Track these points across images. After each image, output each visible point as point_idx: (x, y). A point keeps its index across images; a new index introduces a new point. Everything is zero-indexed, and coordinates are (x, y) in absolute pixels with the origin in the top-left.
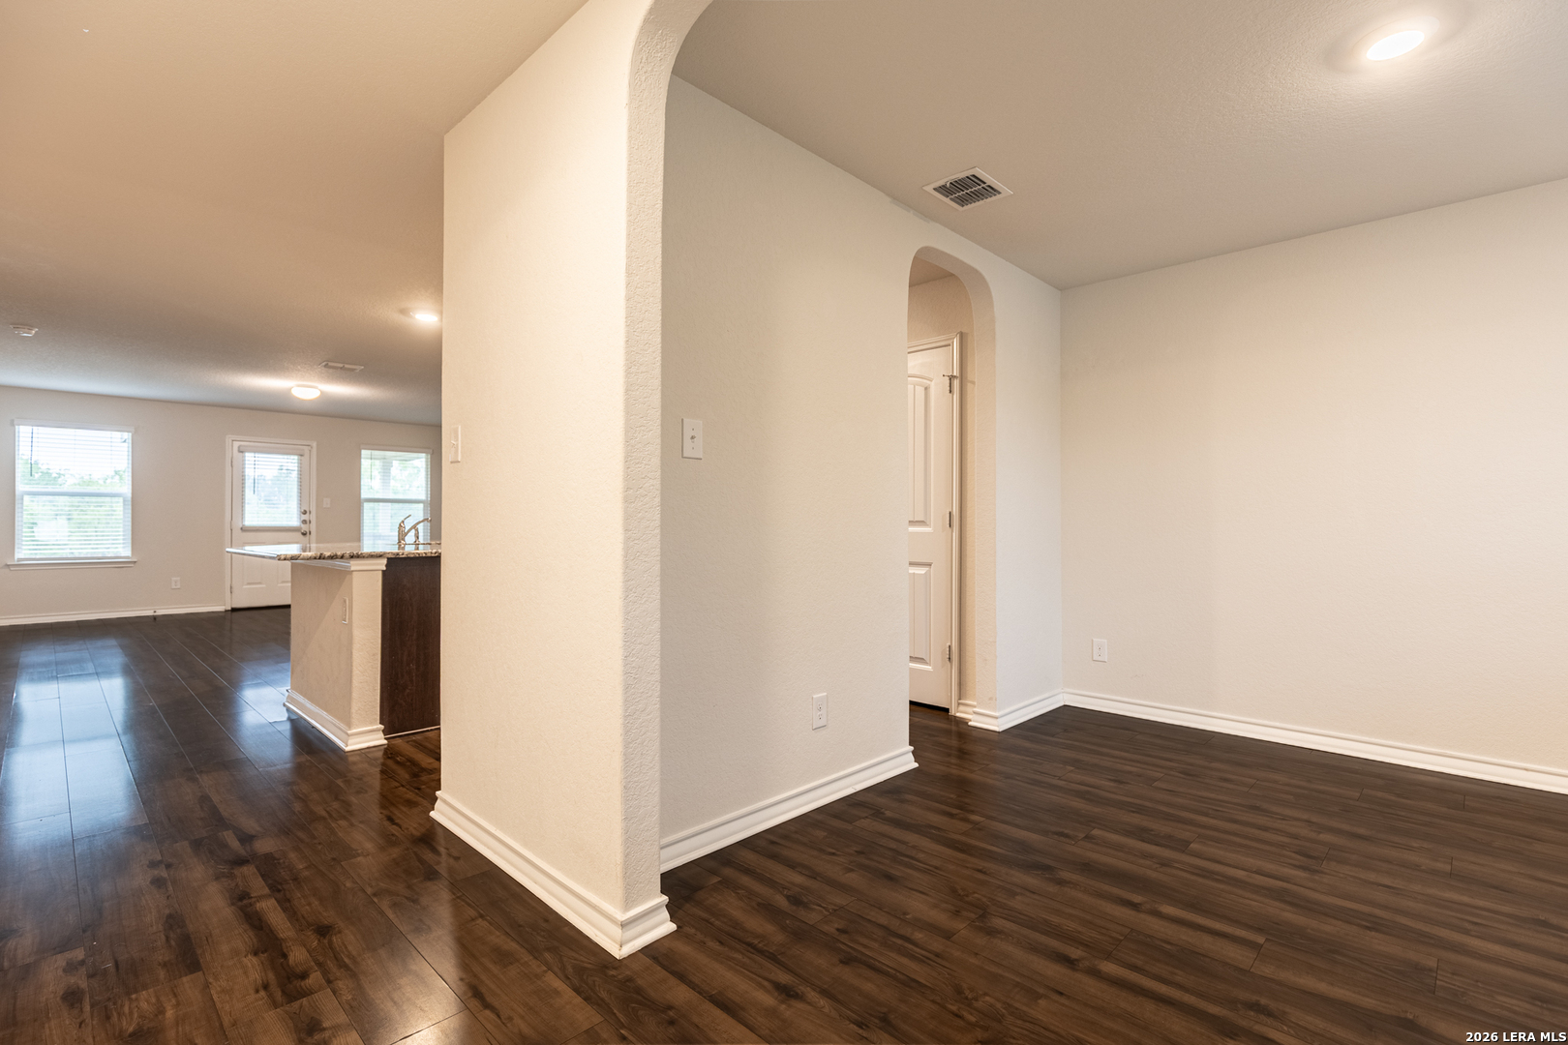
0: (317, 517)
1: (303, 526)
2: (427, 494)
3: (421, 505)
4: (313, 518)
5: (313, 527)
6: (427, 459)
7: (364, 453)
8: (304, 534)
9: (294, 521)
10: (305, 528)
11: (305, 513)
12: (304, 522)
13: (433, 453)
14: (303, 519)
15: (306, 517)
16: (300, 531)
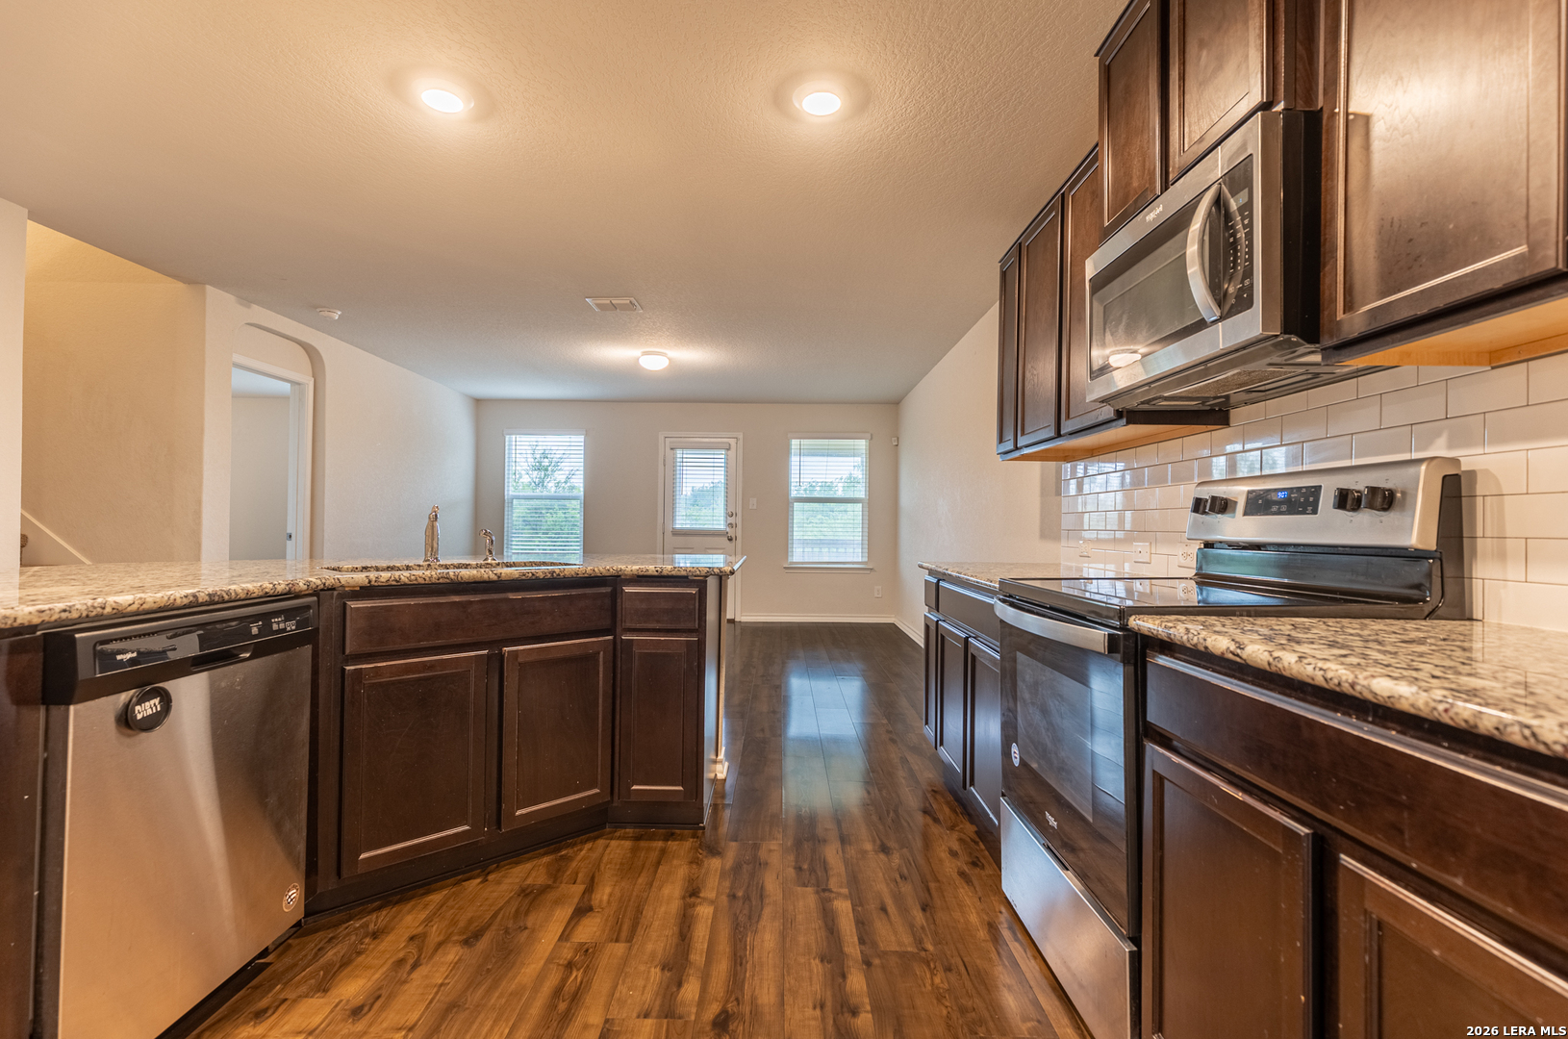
0: (742, 520)
1: (729, 529)
2: (866, 490)
3: (860, 504)
4: (739, 520)
5: (738, 532)
6: (866, 445)
7: (795, 443)
8: (730, 539)
9: (719, 523)
10: (731, 531)
11: (731, 514)
12: (731, 524)
13: (871, 439)
14: (728, 521)
15: (732, 519)
16: (726, 537)
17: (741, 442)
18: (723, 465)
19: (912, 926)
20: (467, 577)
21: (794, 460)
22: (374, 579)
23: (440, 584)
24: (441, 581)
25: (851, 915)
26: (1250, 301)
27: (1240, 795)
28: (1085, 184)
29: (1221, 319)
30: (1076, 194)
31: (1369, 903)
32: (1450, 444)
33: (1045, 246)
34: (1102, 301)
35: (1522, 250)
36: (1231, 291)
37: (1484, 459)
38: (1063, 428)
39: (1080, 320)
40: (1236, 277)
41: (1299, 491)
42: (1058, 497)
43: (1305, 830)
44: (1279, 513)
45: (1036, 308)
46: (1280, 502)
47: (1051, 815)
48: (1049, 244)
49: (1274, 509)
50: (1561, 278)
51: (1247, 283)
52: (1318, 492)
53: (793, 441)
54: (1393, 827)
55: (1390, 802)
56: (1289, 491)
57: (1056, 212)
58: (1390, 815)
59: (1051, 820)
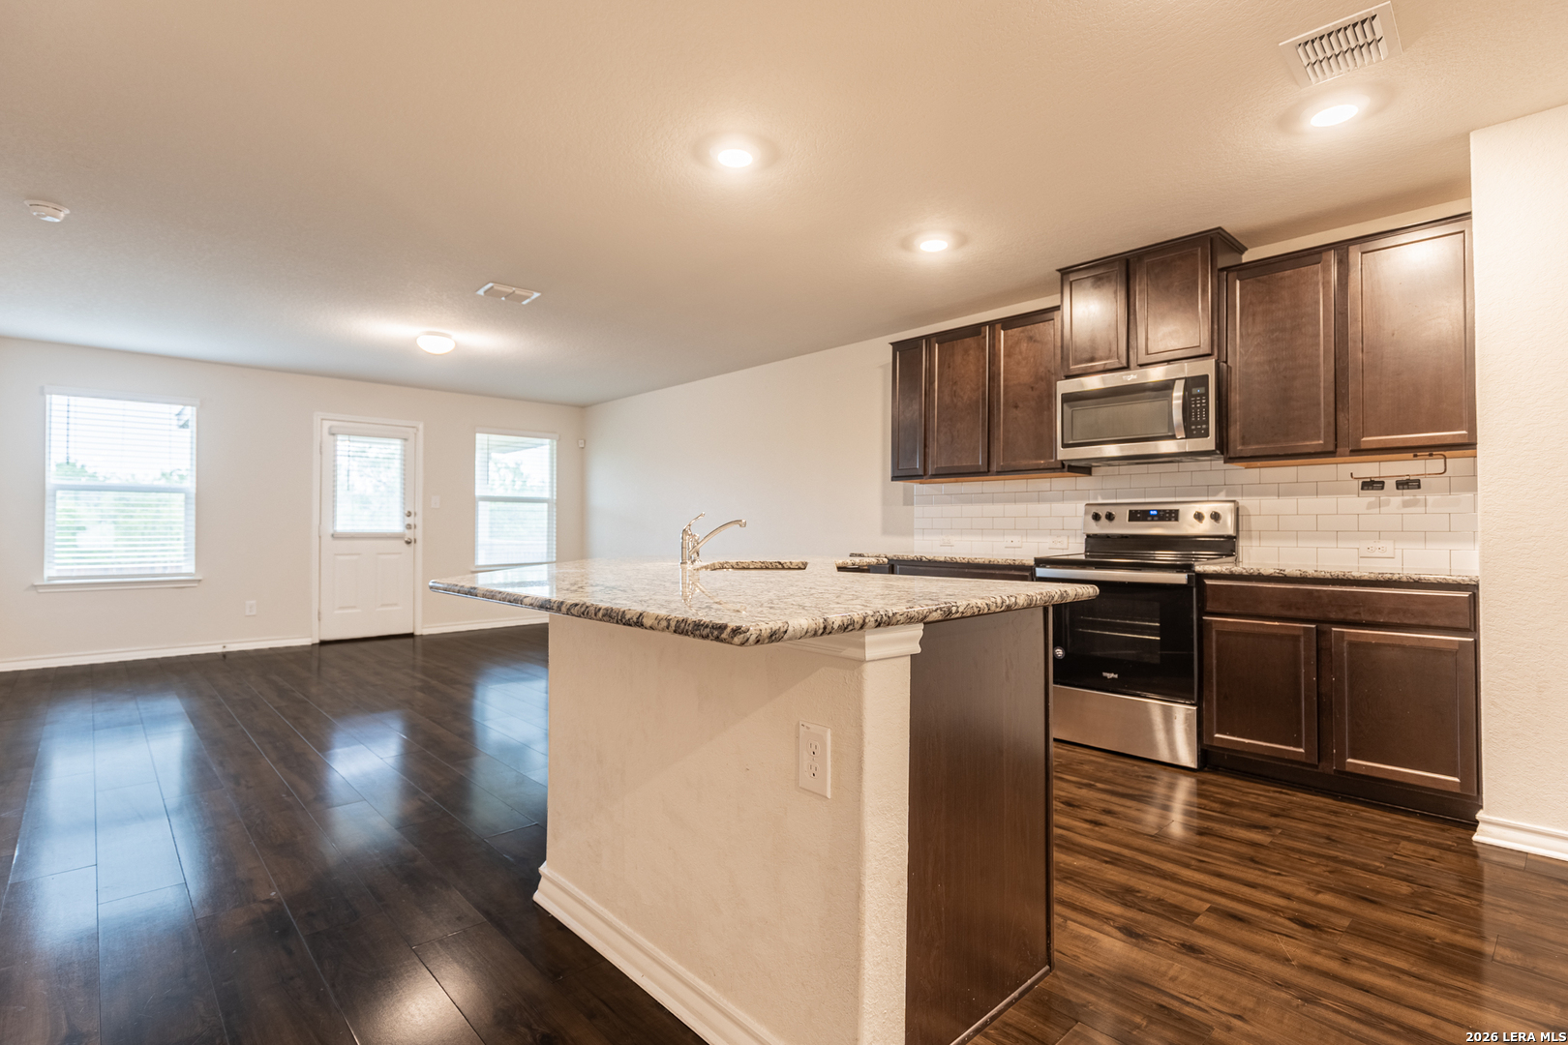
0: (423, 519)
1: (407, 531)
2: (552, 491)
3: (546, 506)
4: (418, 520)
6: (552, 446)
8: (408, 543)
9: (395, 525)
10: (409, 534)
11: (409, 514)
12: (409, 527)
13: (559, 439)
14: (407, 523)
15: (410, 520)
16: (403, 542)
17: (421, 434)
18: (399, 457)
26: (1206, 435)
27: (1276, 623)
28: (1020, 329)
29: (1186, 438)
30: (1010, 332)
31: (1346, 638)
32: (1227, 495)
33: (966, 352)
34: (1071, 407)
35: (1321, 442)
36: (1193, 427)
37: (1243, 501)
38: (994, 468)
39: (1016, 407)
40: (1196, 423)
41: (1164, 511)
42: (909, 507)
43: (1313, 626)
44: (1152, 520)
45: (954, 388)
46: (1153, 516)
47: (1110, 672)
48: (971, 352)
49: (1149, 518)
50: (1332, 454)
51: (1204, 426)
52: (1177, 511)
53: (479, 436)
54: (1356, 613)
55: (1355, 606)
56: (1158, 511)
57: (983, 335)
58: (1355, 610)
59: (1111, 676)
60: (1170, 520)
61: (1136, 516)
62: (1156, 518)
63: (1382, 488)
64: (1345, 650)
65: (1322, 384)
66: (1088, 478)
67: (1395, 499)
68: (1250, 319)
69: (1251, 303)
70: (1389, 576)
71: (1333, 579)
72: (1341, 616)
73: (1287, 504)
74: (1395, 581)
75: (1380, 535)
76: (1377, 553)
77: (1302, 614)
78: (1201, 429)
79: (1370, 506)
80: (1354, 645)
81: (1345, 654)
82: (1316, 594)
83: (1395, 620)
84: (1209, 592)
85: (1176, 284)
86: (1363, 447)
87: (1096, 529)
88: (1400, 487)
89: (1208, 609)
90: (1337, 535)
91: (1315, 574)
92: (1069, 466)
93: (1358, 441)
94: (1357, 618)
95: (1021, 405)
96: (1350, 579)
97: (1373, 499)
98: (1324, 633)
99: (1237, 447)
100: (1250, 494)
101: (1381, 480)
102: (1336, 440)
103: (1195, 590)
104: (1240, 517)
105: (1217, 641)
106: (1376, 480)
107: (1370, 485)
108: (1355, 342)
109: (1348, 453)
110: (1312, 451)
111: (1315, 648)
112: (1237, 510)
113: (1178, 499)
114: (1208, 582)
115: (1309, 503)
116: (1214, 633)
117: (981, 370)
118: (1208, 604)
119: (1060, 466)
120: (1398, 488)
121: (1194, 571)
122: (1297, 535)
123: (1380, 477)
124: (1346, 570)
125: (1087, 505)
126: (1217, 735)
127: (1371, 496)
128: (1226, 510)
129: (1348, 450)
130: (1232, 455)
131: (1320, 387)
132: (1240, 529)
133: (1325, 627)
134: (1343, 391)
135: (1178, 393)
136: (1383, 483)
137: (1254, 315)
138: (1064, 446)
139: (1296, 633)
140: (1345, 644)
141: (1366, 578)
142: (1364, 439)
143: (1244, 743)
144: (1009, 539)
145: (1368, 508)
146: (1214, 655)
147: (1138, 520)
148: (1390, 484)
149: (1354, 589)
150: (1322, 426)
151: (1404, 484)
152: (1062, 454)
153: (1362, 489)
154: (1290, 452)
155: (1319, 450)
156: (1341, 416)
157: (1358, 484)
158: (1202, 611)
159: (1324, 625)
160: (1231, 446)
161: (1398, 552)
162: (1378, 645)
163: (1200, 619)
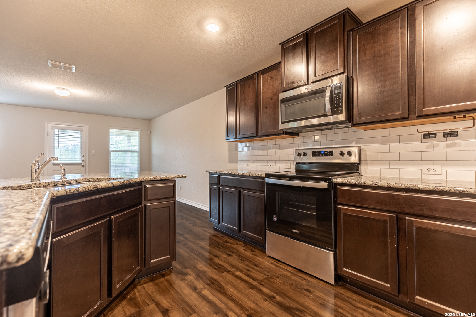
0: (89, 158)
1: (82, 162)
2: (139, 148)
3: (136, 153)
4: (87, 159)
5: (87, 164)
6: (139, 133)
7: (111, 131)
8: (83, 166)
10: (83, 163)
11: (84, 157)
12: (83, 161)
13: (141, 131)
14: (82, 159)
15: (84, 159)
16: (81, 166)
17: (88, 129)
18: (79, 137)
19: (259, 271)
20: (103, 186)
21: (111, 137)
22: (68, 191)
23: (94, 190)
24: (94, 189)
25: (243, 275)
26: (341, 113)
27: (374, 212)
28: (267, 74)
29: (332, 115)
30: (264, 76)
31: (415, 224)
32: (356, 144)
33: (249, 86)
34: (284, 105)
35: (400, 113)
36: (335, 110)
37: (363, 146)
38: (259, 135)
39: (266, 108)
40: (337, 107)
41: (327, 151)
42: (237, 152)
43: (395, 215)
44: (322, 156)
45: (245, 102)
46: (322, 154)
47: (295, 230)
48: (251, 86)
49: (321, 155)
50: (406, 119)
51: (340, 109)
52: (332, 151)
53: (111, 130)
54: (421, 210)
55: (420, 206)
56: (325, 152)
57: (254, 78)
58: (420, 208)
59: (296, 231)
60: (329, 156)
61: (316, 154)
62: (323, 155)
63: (435, 137)
64: (414, 231)
65: (401, 82)
66: (298, 138)
67: (442, 144)
68: (363, 53)
69: (364, 45)
70: (442, 188)
71: (406, 189)
72: (411, 211)
73: (384, 147)
74: (446, 192)
75: (433, 162)
76: (432, 172)
77: (388, 208)
78: (339, 110)
79: (428, 147)
80: (420, 229)
81: (414, 234)
82: (396, 197)
83: (446, 216)
84: (339, 193)
85: (328, 40)
86: (424, 114)
87: (299, 160)
88: (446, 136)
89: (339, 202)
90: (410, 162)
91: (396, 186)
92: (286, 132)
93: (421, 111)
94: (421, 213)
95: (268, 107)
96: (416, 189)
97: (429, 144)
98: (402, 219)
99: (357, 119)
100: (366, 143)
101: (434, 132)
102: (408, 111)
103: (332, 191)
104: (362, 154)
105: (344, 219)
106: (431, 132)
107: (428, 135)
108: (419, 56)
109: (415, 118)
110: (396, 118)
111: (396, 228)
112: (360, 150)
113: (334, 146)
114: (339, 188)
115: (395, 147)
116: (342, 215)
117: (254, 93)
118: (339, 199)
119: (282, 132)
120: (444, 137)
121: (332, 182)
122: (389, 162)
123: (433, 131)
124: (414, 184)
125: (296, 149)
126: (344, 269)
127: (428, 142)
128: (355, 150)
129: (415, 116)
130: (355, 123)
131: (399, 84)
132: (362, 160)
133: (402, 216)
134: (413, 84)
135: (328, 94)
136: (435, 134)
137: (365, 51)
138: (282, 123)
139: (385, 218)
140: (414, 228)
141: (427, 189)
142: (425, 109)
143: (358, 275)
144: (269, 164)
145: (427, 148)
146: (342, 226)
147: (316, 156)
148: (440, 135)
149: (419, 195)
150: (401, 104)
151: (447, 135)
152: (282, 126)
153: (424, 138)
154: (383, 119)
155: (399, 117)
156: (411, 98)
157: (420, 136)
158: (336, 203)
159: (402, 215)
160: (354, 118)
161: (444, 172)
162: (434, 231)
163: (335, 207)
